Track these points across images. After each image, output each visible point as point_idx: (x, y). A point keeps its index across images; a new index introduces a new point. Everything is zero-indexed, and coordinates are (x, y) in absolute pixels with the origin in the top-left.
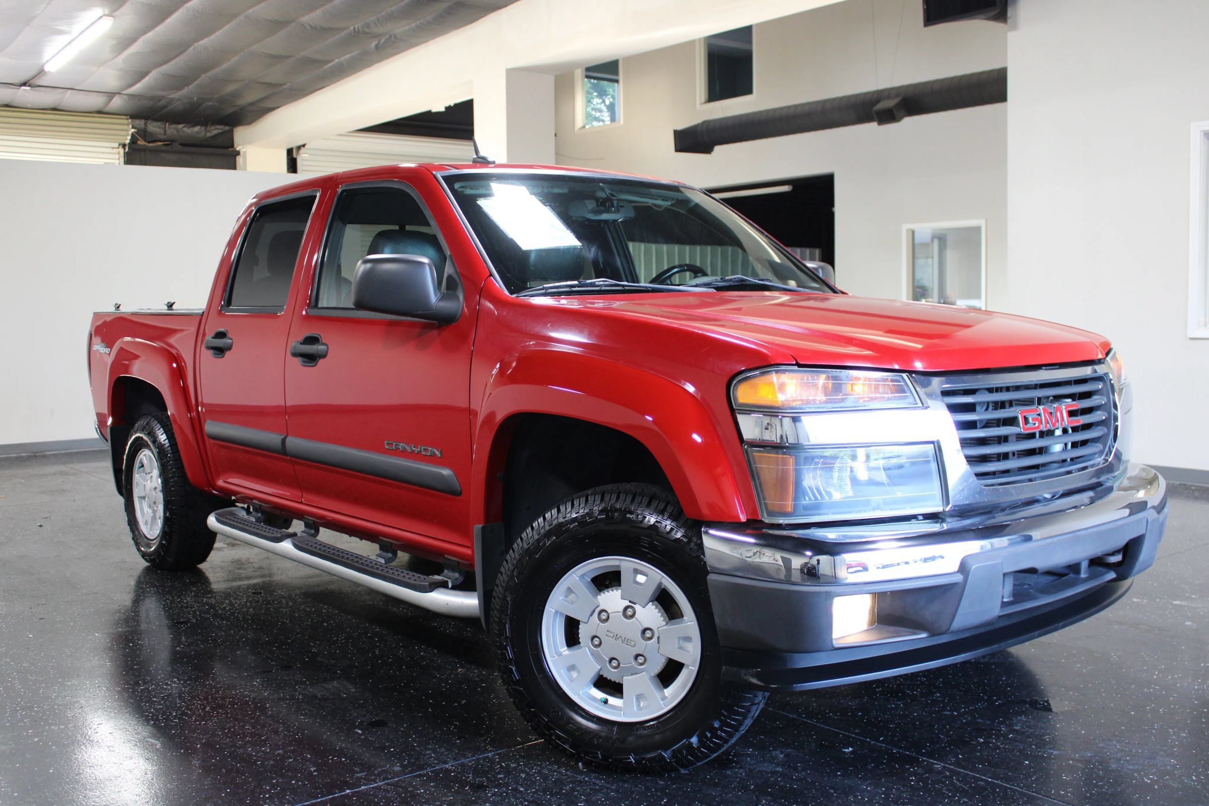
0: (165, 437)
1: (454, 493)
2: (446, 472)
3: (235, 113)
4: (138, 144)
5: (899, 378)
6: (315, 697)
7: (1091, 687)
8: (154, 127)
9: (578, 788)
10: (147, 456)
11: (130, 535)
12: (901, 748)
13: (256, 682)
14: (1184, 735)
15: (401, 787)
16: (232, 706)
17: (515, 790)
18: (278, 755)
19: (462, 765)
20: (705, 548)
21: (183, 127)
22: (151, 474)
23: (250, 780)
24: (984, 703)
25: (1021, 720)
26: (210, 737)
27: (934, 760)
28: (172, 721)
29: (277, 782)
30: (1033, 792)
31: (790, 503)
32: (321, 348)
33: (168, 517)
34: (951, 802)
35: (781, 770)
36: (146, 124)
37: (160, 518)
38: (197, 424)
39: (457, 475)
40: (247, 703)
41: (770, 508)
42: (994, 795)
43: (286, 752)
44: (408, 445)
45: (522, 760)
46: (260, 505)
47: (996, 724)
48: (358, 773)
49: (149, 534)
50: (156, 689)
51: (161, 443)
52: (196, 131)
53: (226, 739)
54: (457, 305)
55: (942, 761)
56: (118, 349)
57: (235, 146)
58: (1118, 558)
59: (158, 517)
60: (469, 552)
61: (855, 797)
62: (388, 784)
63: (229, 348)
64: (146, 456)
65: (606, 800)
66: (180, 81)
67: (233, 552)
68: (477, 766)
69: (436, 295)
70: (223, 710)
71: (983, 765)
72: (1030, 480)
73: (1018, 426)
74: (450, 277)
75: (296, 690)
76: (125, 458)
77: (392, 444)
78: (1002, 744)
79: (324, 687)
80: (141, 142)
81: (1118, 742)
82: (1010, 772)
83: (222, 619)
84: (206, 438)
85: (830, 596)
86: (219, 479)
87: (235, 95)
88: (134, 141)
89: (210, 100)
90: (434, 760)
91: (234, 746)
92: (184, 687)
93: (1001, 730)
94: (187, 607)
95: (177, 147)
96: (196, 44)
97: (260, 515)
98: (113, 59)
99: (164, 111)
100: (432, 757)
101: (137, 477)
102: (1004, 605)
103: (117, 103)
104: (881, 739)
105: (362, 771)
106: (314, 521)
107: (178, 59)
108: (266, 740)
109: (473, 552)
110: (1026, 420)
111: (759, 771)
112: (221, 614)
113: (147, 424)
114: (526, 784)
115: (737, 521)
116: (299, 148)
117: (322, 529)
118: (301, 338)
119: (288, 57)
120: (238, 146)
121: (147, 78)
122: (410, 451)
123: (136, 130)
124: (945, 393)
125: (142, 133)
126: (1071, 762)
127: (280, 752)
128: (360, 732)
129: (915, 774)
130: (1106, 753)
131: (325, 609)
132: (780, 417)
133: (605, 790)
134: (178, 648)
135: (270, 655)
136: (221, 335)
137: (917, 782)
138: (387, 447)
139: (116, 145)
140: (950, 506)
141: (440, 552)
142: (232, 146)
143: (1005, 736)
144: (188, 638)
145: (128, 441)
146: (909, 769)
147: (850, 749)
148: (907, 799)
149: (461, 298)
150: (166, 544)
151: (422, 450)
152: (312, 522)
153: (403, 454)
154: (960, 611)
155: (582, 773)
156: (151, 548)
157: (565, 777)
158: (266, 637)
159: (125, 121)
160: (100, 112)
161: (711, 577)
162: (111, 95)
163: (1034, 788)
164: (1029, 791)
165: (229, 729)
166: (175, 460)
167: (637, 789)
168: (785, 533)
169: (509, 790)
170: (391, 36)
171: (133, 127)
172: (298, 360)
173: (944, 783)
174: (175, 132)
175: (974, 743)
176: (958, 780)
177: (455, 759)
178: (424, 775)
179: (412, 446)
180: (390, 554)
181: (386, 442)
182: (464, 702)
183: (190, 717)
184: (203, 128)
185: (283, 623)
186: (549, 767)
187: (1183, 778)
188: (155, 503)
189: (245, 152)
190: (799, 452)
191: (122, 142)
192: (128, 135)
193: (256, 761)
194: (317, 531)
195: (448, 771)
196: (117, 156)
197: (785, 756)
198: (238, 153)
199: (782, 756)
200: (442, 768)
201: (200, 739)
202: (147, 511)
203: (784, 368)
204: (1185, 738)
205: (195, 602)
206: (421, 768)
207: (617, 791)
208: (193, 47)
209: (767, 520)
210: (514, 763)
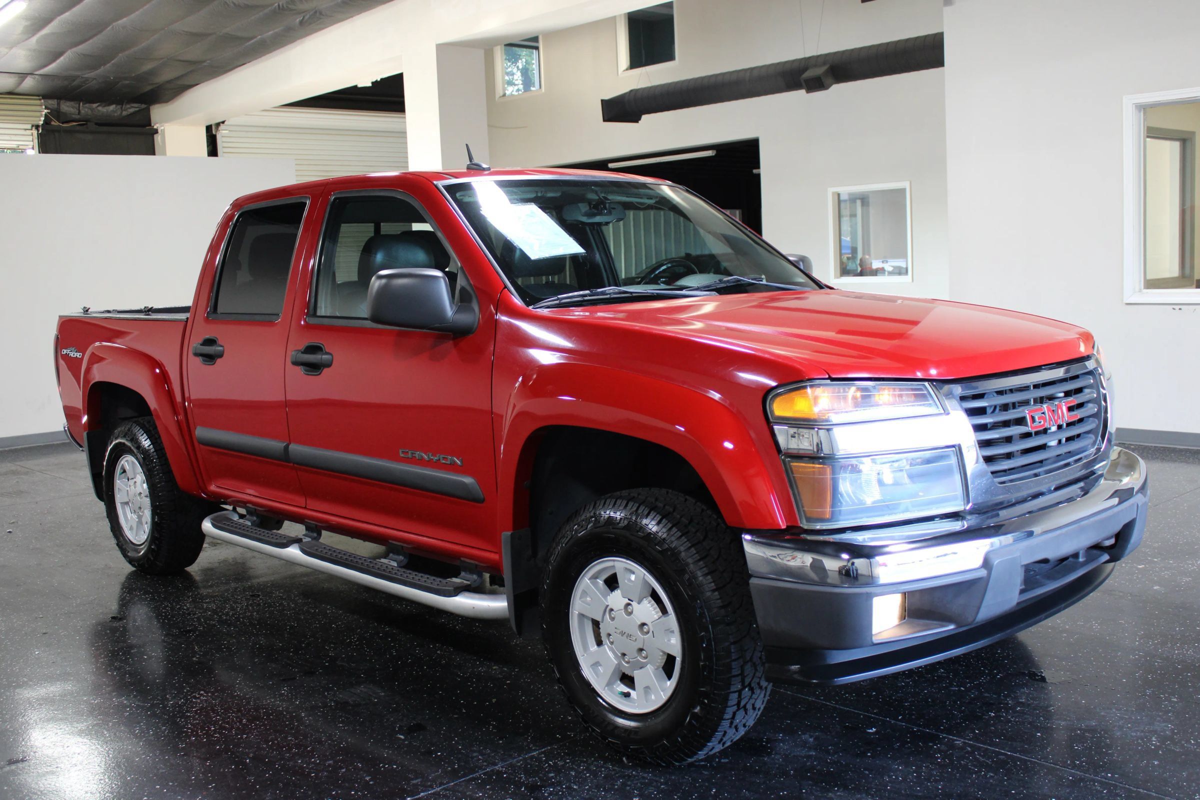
0: (150, 443)
1: (476, 500)
2: (468, 480)
3: (152, 91)
4: (52, 125)
5: (922, 387)
6: (347, 703)
7: (1081, 656)
8: (67, 107)
9: (629, 783)
10: (130, 462)
11: (113, 542)
12: (919, 726)
13: (285, 690)
14: (1175, 700)
15: (459, 792)
16: (268, 717)
17: (569, 788)
18: (329, 765)
19: (511, 765)
20: (746, 553)
21: (98, 106)
22: (134, 480)
23: (310, 793)
24: (986, 677)
25: (1024, 693)
26: (256, 751)
27: (953, 736)
28: (212, 736)
29: (337, 793)
30: (1051, 763)
31: (828, 509)
32: (325, 357)
33: (157, 522)
34: (979, 776)
35: (814, 753)
36: (59, 104)
37: (147, 523)
38: (186, 429)
39: (479, 482)
40: (281, 712)
41: (808, 515)
42: (1016, 769)
43: (336, 762)
44: (425, 453)
45: (567, 757)
46: (256, 509)
47: (1002, 698)
48: (413, 779)
49: (136, 539)
50: (186, 703)
51: (145, 448)
52: (111, 110)
53: (273, 752)
54: (472, 317)
55: (961, 737)
56: (90, 354)
57: (152, 125)
58: (1112, 541)
59: (144, 522)
60: (496, 557)
61: (890, 777)
62: (445, 789)
63: (220, 355)
64: (128, 462)
65: (658, 794)
66: (95, 61)
67: (217, 552)
68: (526, 766)
69: (452, 308)
70: (260, 722)
71: (1000, 738)
72: (1036, 475)
73: (1026, 425)
74: (463, 289)
75: (326, 697)
76: (105, 463)
77: (408, 452)
78: (1012, 717)
79: (352, 692)
80: (55, 123)
81: (1117, 710)
82: (1026, 744)
83: (229, 626)
84: (196, 444)
85: (869, 597)
86: (211, 484)
87: (152, 73)
88: (47, 121)
89: (126, 79)
90: (483, 762)
91: (283, 759)
92: (214, 700)
93: (1007, 704)
94: (189, 614)
95: (92, 126)
96: (114, 24)
97: (255, 518)
98: (26, 39)
99: (78, 90)
100: (480, 759)
101: (119, 483)
102: (1022, 592)
103: (29, 84)
104: (900, 718)
105: (416, 778)
106: (316, 525)
107: (95, 39)
108: (312, 751)
109: (501, 556)
110: (1033, 418)
111: (794, 756)
112: (226, 619)
113: (129, 430)
114: (578, 781)
115: (778, 528)
116: (218, 125)
117: (324, 533)
118: (302, 347)
119: (210, 35)
120: (155, 124)
121: (62, 58)
122: (427, 459)
123: (49, 111)
124: (963, 399)
125: (55, 114)
126: (1079, 732)
127: (331, 762)
128: (402, 737)
129: (940, 751)
130: (1108, 721)
131: (329, 609)
132: (816, 429)
133: (655, 784)
134: (194, 659)
135: (288, 662)
136: (210, 342)
137: (943, 759)
138: (402, 455)
139: (29, 127)
140: (970, 504)
141: (456, 556)
142: (150, 125)
143: (1013, 708)
144: (201, 647)
145: (108, 448)
146: (932, 747)
147: (874, 730)
148: (938, 776)
149: (476, 309)
150: (156, 549)
151: (441, 459)
152: (314, 526)
153: (421, 462)
154: (985, 603)
155: (629, 768)
156: (140, 552)
157: (613, 773)
158: (280, 643)
159: (38, 102)
160: (10, 93)
161: (753, 581)
162: (23, 76)
163: (1051, 759)
164: (1047, 762)
165: (272, 740)
166: (161, 465)
167: (685, 780)
168: (821, 538)
169: (564, 788)
170: (316, 12)
171: (46, 108)
172: (300, 370)
173: (968, 758)
174: (90, 112)
175: (987, 717)
176: (980, 755)
177: (503, 760)
178: (478, 779)
179: (430, 454)
180: (401, 557)
181: (400, 451)
182: (494, 700)
183: (230, 730)
184: (119, 107)
185: (292, 627)
186: (595, 763)
187: (1183, 742)
188: (140, 508)
189: (163, 131)
190: (834, 462)
191: (36, 123)
192: (41, 116)
193: (310, 773)
194: (320, 535)
195: (499, 773)
196: (30, 138)
197: (815, 739)
198: (156, 132)
199: (811, 740)
200: (492, 771)
201: (248, 754)
202: (132, 517)
203: (818, 382)
204: (1176, 702)
205: (195, 607)
206: (473, 771)
207: (665, 783)
208: (111, 27)
209: (805, 525)
210: (561, 760)
